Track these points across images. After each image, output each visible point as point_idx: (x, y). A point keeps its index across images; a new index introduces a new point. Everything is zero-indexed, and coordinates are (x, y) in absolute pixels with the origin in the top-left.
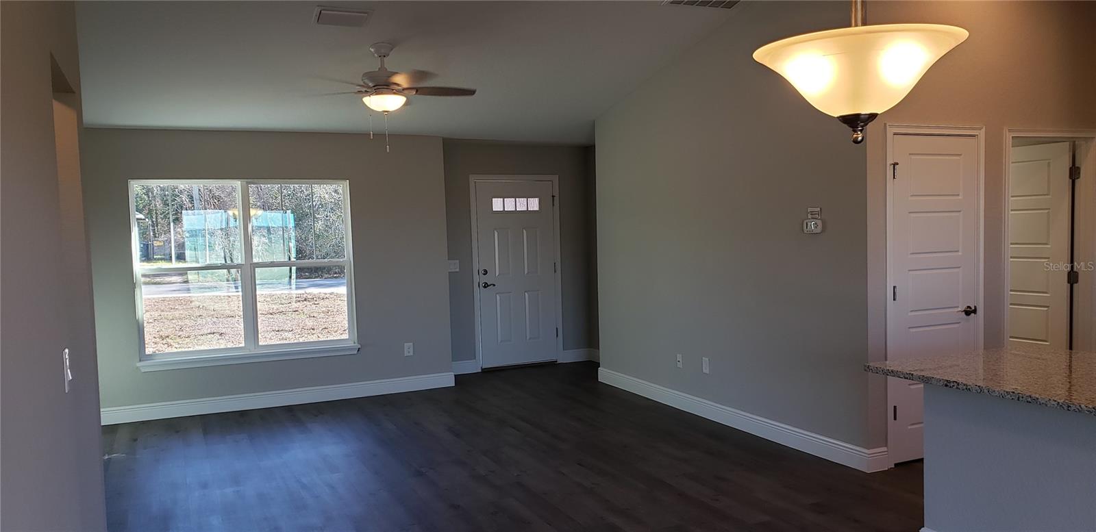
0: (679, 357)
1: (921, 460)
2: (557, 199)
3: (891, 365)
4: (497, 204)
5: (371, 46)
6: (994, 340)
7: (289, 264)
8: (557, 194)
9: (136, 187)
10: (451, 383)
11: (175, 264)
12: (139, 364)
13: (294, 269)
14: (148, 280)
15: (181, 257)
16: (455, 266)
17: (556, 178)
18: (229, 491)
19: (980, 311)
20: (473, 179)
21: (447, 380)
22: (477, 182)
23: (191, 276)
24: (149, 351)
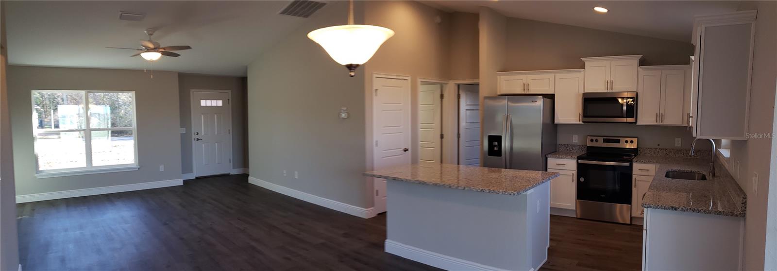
0: (285, 172)
1: (385, 212)
2: (230, 101)
3: (375, 173)
4: (203, 103)
5: (146, 30)
6: (415, 161)
7: (107, 129)
8: (230, 99)
9: (36, 94)
10: (182, 184)
11: (53, 129)
12: (36, 175)
13: (110, 131)
14: (41, 137)
15: (57, 126)
16: (183, 131)
17: (230, 92)
18: (78, 232)
19: (410, 150)
20: (192, 91)
21: (179, 182)
22: (194, 93)
23: (62, 134)
24: (40, 169)
